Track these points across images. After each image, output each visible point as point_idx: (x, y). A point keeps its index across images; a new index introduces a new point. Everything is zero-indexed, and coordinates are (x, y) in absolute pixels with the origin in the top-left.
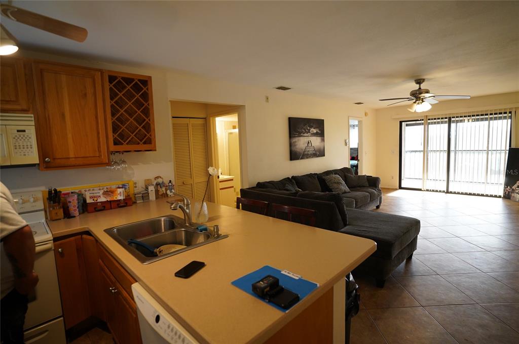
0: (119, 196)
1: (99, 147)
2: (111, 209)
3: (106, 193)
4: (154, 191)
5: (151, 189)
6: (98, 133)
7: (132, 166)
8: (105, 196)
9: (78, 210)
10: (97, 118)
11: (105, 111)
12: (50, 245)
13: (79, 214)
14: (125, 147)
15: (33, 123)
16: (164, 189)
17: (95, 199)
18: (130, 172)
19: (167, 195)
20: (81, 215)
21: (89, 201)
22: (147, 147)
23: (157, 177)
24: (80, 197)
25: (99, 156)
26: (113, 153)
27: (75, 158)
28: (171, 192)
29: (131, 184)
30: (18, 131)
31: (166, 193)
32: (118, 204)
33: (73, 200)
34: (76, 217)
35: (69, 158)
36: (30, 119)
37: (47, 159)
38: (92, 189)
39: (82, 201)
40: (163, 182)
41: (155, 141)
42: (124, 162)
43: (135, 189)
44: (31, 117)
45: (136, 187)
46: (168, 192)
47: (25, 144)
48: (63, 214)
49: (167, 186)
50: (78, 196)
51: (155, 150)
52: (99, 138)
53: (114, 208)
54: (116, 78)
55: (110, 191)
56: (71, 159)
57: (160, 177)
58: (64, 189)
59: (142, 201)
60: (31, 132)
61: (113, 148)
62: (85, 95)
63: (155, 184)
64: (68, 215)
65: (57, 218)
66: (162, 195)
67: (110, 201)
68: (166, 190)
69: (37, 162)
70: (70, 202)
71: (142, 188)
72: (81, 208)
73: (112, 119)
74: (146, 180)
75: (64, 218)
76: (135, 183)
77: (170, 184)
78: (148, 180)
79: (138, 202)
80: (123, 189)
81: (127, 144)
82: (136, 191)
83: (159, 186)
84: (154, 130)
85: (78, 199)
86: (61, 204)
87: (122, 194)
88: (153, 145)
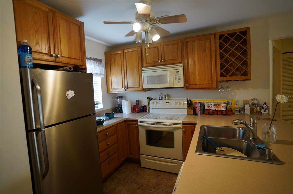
0: (222, 108)
1: (211, 78)
2: (217, 115)
3: (215, 105)
4: (249, 109)
5: (247, 106)
6: (211, 70)
7: (235, 90)
8: (215, 106)
9: (200, 112)
10: (211, 61)
11: (216, 57)
12: (180, 126)
13: (201, 114)
14: (228, 78)
15: (182, 68)
16: (258, 108)
17: (209, 108)
18: (233, 94)
19: (261, 113)
20: (202, 115)
21: (206, 108)
22: (244, 77)
23: (254, 99)
24: (202, 105)
25: (211, 84)
26: (220, 82)
27: (199, 84)
28: (265, 111)
29: (233, 102)
30: (177, 72)
31: (260, 111)
32: (222, 113)
33: (198, 106)
34: (199, 116)
35: (196, 84)
36: (181, 66)
37: (187, 85)
38: (209, 102)
39: (203, 108)
40: (258, 103)
41: (251, 73)
42: (228, 87)
43: (236, 105)
44: (182, 65)
45: (236, 104)
46: (262, 111)
47: (179, 78)
48: (193, 112)
49: (262, 106)
50: (201, 105)
51: (250, 80)
52: (212, 73)
53: (219, 115)
54: (224, 35)
55: (217, 104)
56: (197, 85)
57: (256, 100)
58: (194, 100)
59: (239, 114)
60: (181, 72)
61: (220, 78)
62: (205, 50)
63: (250, 103)
64: (195, 113)
65: (191, 114)
66: (256, 112)
67: (217, 110)
68: (261, 109)
69: (183, 86)
70: (196, 107)
71: (241, 105)
72: (202, 111)
73: (220, 61)
74: (244, 100)
75: (193, 115)
76: (236, 102)
77: (265, 105)
78: (246, 100)
79: (236, 114)
80: (226, 104)
81: (229, 76)
82: (237, 106)
83: (254, 106)
84: (250, 65)
85: (201, 106)
86: (192, 108)
87: (224, 107)
88: (248, 76)
